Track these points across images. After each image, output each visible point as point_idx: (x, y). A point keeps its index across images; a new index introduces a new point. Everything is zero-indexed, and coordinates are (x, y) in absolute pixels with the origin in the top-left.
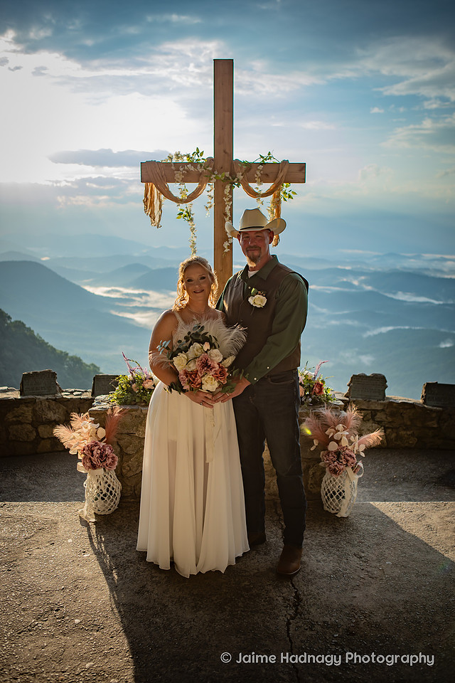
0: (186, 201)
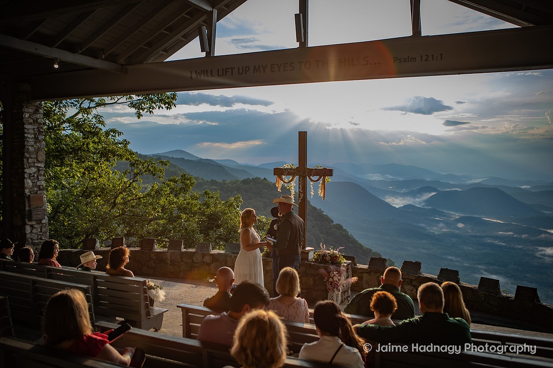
0: (288, 183)
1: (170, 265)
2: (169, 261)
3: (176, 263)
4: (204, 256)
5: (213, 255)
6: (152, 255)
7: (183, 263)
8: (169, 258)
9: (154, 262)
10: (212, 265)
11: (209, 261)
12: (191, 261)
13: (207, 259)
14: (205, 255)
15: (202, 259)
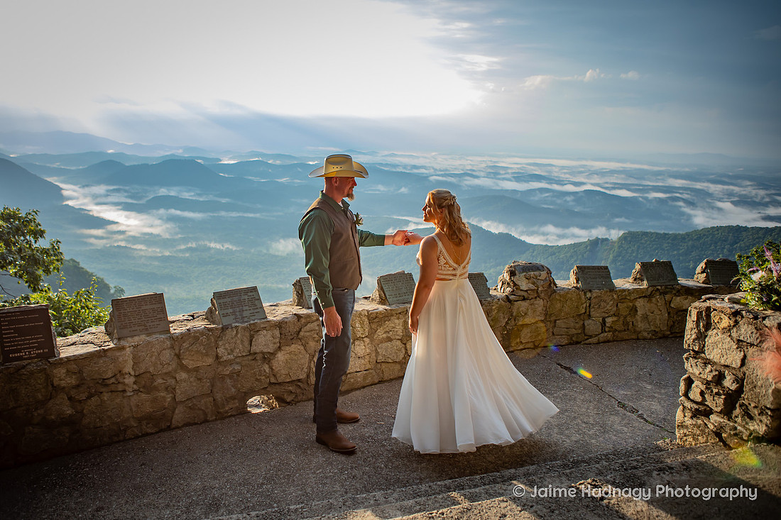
1: (136, 391)
2: (129, 380)
3: (160, 381)
4: (253, 332)
5: (280, 325)
6: (60, 372)
7: (184, 375)
8: (128, 368)
9: (70, 399)
10: (281, 356)
11: (271, 349)
12: (210, 360)
13: (264, 342)
14: (258, 331)
15: (247, 344)
